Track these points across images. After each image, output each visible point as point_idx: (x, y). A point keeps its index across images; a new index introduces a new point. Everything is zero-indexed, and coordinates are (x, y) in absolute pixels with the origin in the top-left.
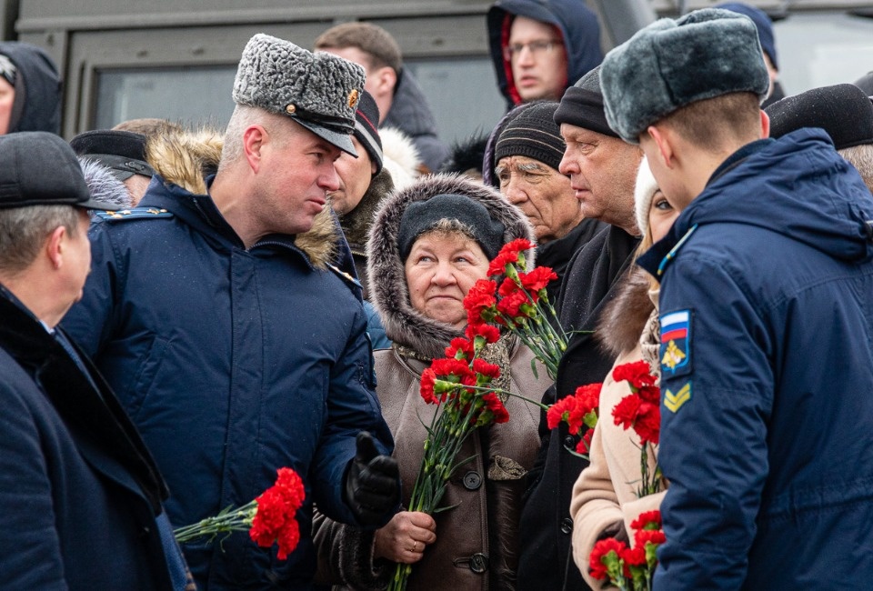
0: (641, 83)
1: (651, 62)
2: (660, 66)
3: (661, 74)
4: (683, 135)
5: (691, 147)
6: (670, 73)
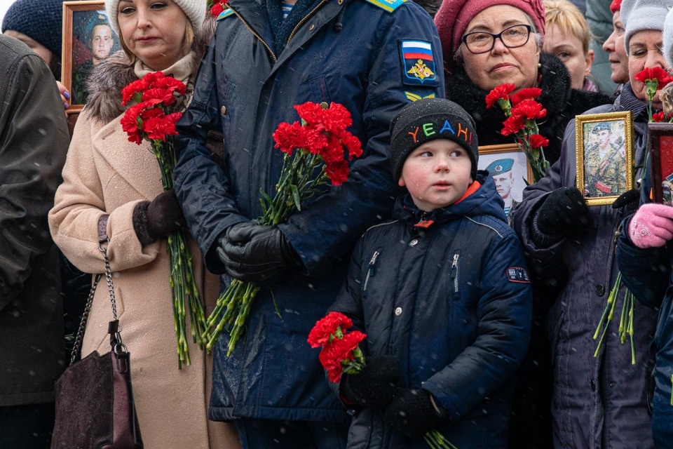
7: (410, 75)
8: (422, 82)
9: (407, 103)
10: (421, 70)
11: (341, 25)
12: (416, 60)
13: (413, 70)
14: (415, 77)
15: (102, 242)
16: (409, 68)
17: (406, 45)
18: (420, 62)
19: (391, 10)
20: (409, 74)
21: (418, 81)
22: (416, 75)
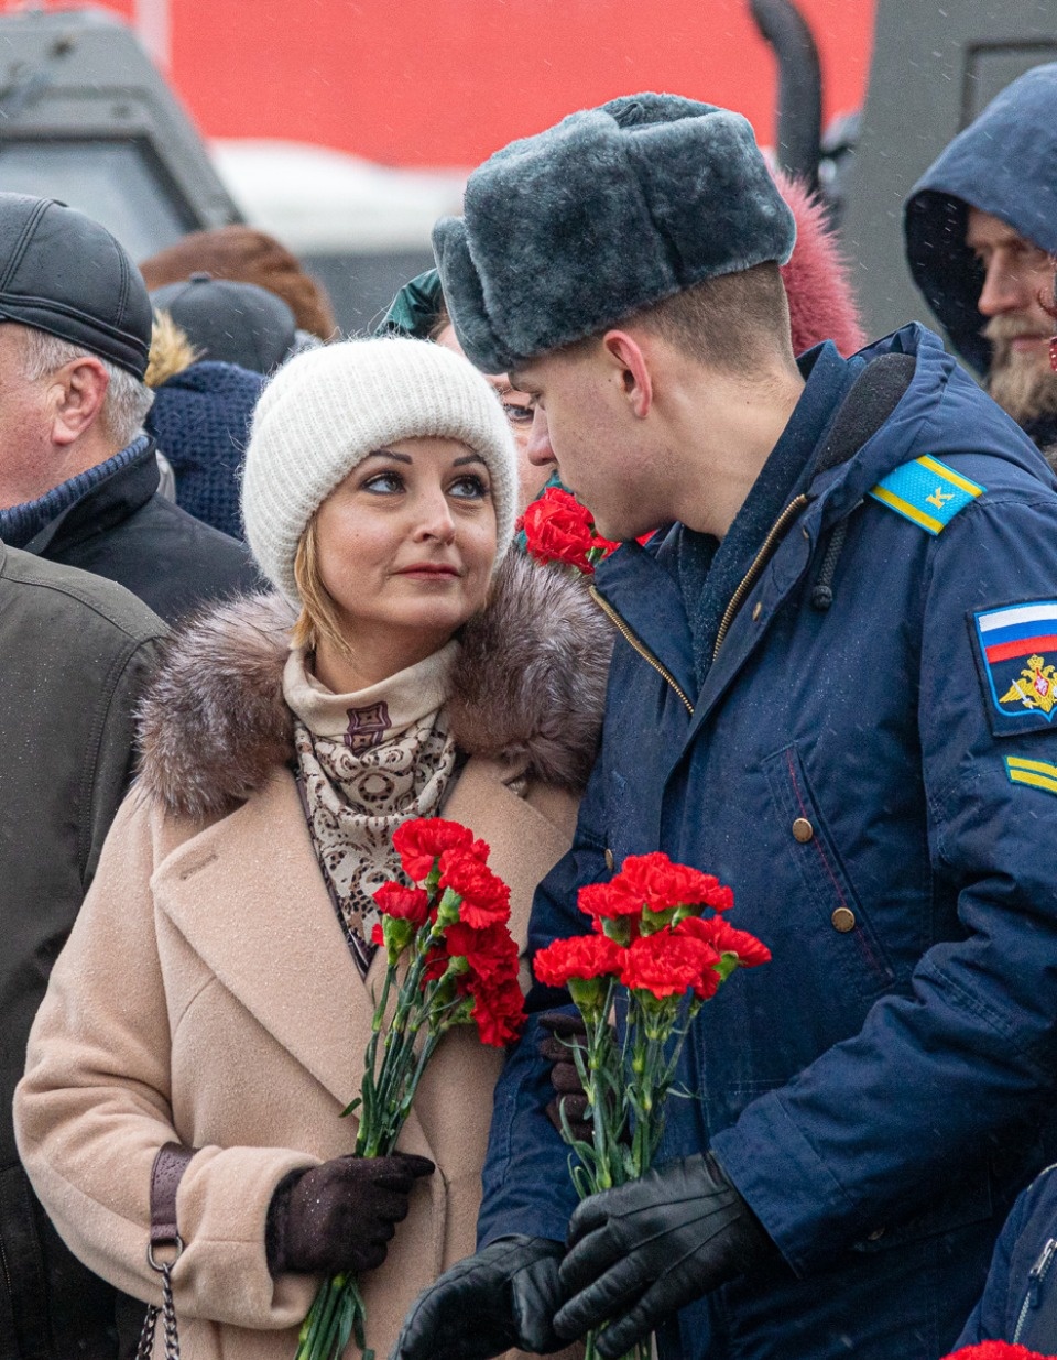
0: (607, 237)
1: (630, 194)
2: (649, 203)
3: (653, 219)
4: (683, 348)
5: (699, 371)
6: (674, 216)
7: (1009, 706)
8: (1049, 719)
9: (1003, 801)
10: (1042, 684)
11: (827, 590)
12: (1022, 662)
13: (1018, 691)
14: (1025, 708)
15: (157, 1243)
16: (1004, 688)
17: (989, 622)
18: (1036, 662)
19: (935, 527)
20: (1007, 706)
21: (1033, 718)
22: (1027, 703)
